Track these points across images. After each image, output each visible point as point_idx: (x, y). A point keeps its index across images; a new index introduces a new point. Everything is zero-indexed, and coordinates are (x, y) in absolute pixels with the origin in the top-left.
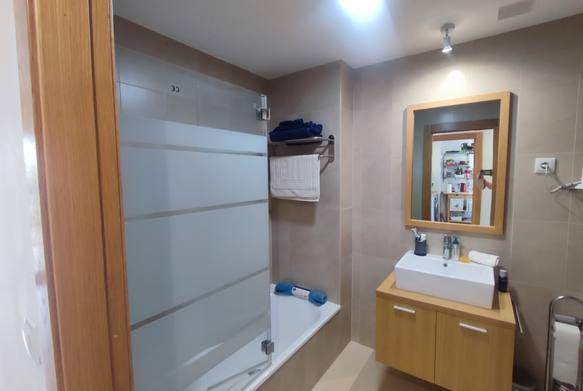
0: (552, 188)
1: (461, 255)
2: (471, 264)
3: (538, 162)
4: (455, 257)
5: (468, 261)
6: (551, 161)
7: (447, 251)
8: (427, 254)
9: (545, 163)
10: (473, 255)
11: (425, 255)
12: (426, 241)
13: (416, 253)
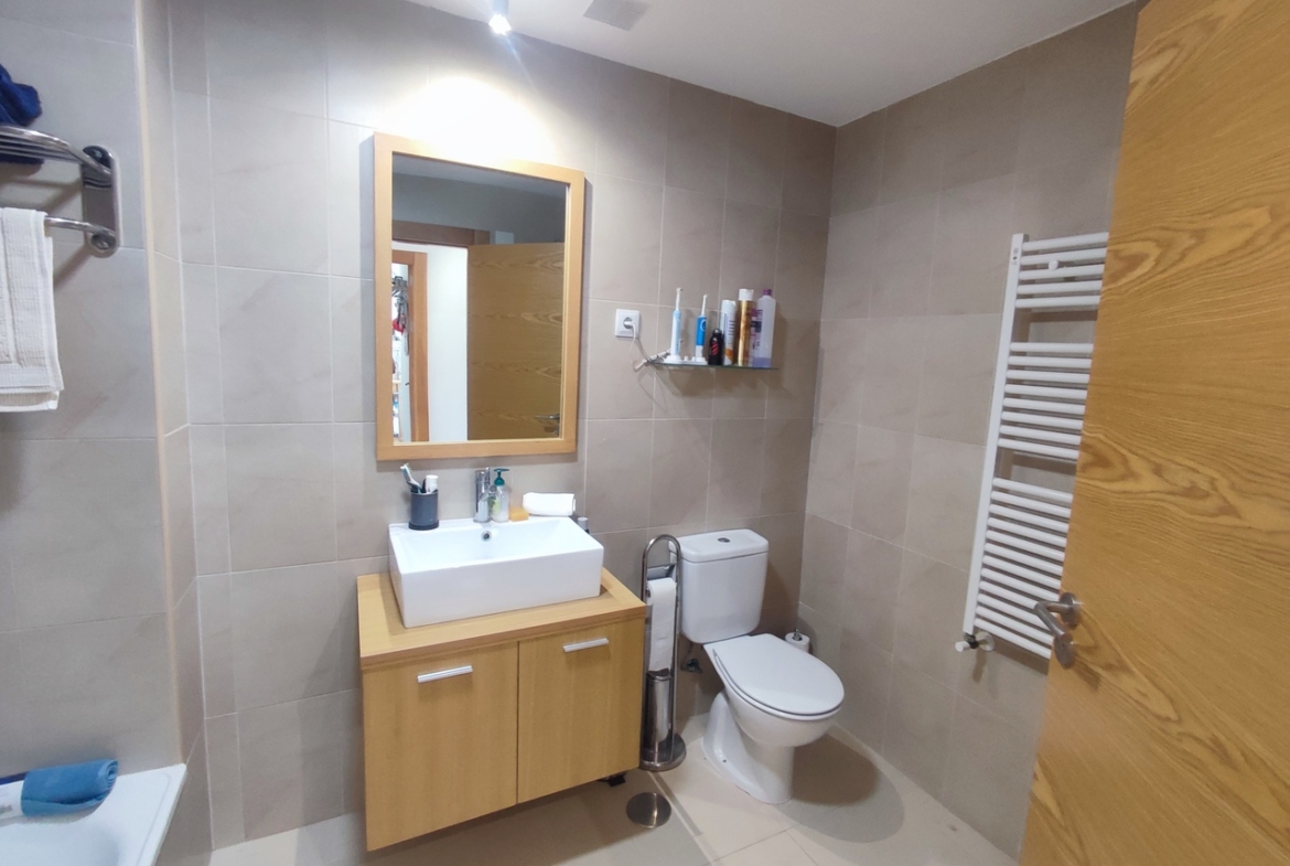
0: (635, 362)
1: (511, 506)
2: (532, 520)
3: (621, 315)
4: (501, 513)
5: (525, 515)
6: (634, 314)
7: (483, 505)
9: (628, 319)
10: (532, 501)
11: (435, 525)
13: (413, 526)
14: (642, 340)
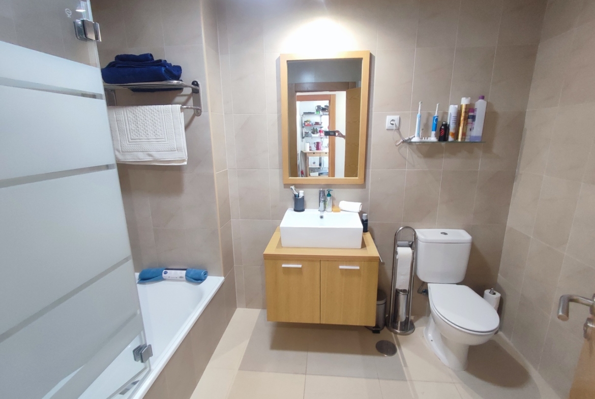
0: (397, 142)
1: (333, 206)
2: (341, 212)
3: (389, 118)
4: (329, 208)
5: (339, 210)
6: (396, 118)
7: (322, 204)
8: (305, 210)
9: (393, 120)
10: (343, 204)
11: (303, 210)
12: (303, 197)
13: (295, 210)
14: (400, 130)
